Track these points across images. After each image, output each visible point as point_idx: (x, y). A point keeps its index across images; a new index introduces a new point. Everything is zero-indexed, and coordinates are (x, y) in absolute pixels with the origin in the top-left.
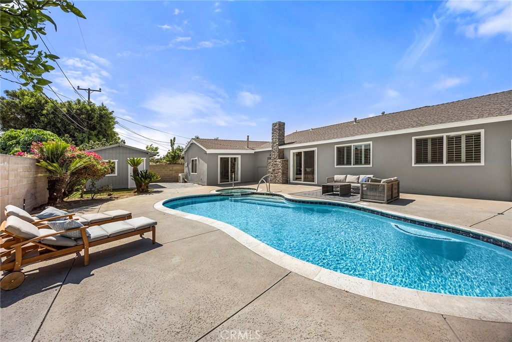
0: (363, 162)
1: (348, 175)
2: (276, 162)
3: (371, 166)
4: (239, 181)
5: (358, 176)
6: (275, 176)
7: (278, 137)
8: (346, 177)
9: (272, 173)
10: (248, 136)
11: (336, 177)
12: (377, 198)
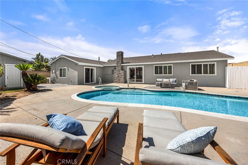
0: (168, 73)
1: (164, 79)
2: (120, 72)
3: (172, 75)
4: (95, 82)
5: (169, 79)
6: (119, 80)
7: (121, 59)
8: (163, 79)
9: (117, 78)
10: (99, 57)
11: (158, 80)
12: (193, 88)
